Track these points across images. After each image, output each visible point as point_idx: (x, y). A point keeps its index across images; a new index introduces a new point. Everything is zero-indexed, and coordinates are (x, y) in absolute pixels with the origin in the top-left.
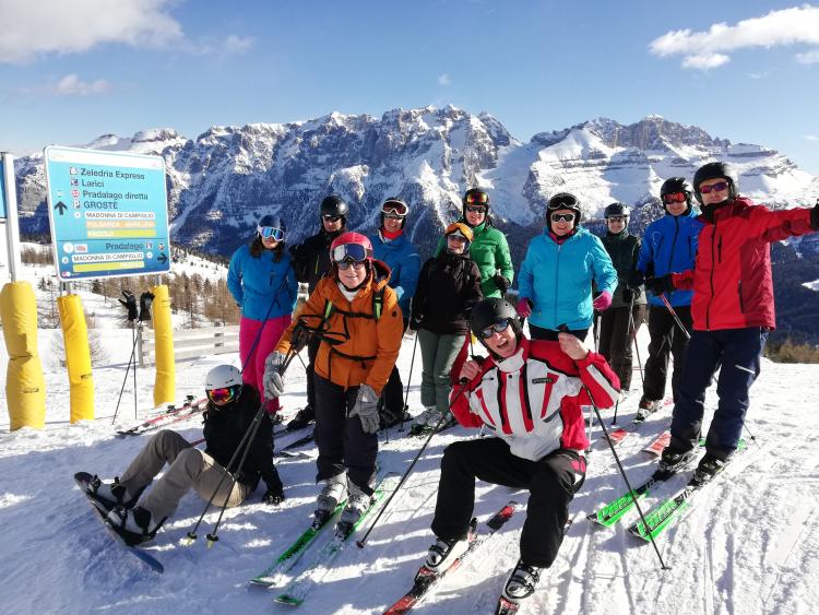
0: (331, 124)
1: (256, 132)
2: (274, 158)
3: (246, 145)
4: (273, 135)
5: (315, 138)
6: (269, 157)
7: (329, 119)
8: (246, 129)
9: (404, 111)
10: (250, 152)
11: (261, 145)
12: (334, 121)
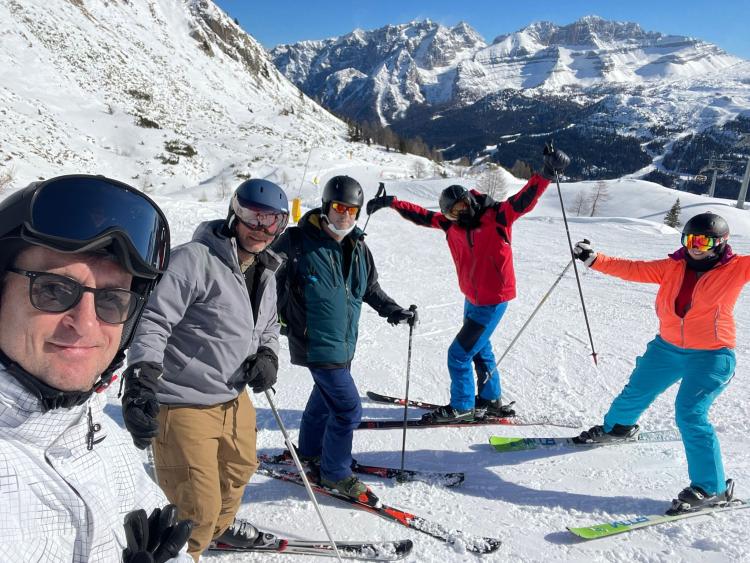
0: (351, 38)
1: (302, 48)
2: (312, 65)
3: (294, 57)
4: (314, 49)
5: (339, 50)
6: (308, 66)
7: (351, 34)
8: (296, 46)
9: (392, 26)
10: (297, 62)
11: (304, 58)
12: (354, 37)
